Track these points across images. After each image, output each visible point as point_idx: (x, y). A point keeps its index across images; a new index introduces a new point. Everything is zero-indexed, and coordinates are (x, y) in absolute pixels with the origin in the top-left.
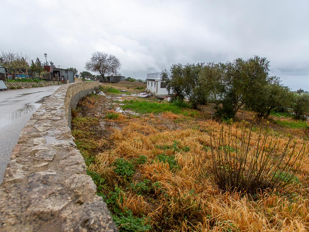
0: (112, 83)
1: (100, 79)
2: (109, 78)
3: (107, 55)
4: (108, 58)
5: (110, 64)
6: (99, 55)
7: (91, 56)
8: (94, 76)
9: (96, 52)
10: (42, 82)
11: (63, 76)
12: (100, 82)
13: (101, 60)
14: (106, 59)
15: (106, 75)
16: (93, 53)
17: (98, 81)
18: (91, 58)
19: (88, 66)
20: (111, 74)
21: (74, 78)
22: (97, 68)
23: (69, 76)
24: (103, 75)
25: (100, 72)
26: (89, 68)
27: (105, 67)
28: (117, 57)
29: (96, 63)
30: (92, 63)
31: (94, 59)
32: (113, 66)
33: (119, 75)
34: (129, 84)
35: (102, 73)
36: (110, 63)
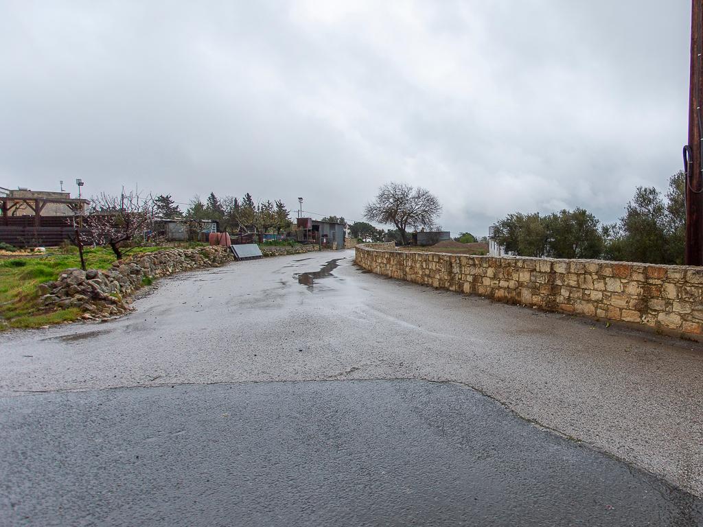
0: (423, 246)
1: (396, 238)
2: (415, 235)
3: (411, 189)
4: (413, 193)
5: (417, 207)
6: (395, 189)
7: (378, 193)
8: (381, 232)
9: (389, 183)
10: (298, 247)
11: (326, 236)
12: (397, 245)
13: (398, 200)
14: (410, 196)
15: (409, 230)
16: (382, 186)
17: (393, 243)
18: (378, 195)
19: (371, 212)
20: (420, 228)
21: (344, 237)
22: (390, 215)
23: (337, 234)
24: (402, 231)
25: (396, 224)
26: (373, 216)
27: (409, 214)
28: (433, 193)
29: (387, 205)
30: (378, 206)
31: (383, 197)
32: (424, 211)
33: (438, 228)
34: (458, 248)
35: (402, 226)
36: (417, 205)
